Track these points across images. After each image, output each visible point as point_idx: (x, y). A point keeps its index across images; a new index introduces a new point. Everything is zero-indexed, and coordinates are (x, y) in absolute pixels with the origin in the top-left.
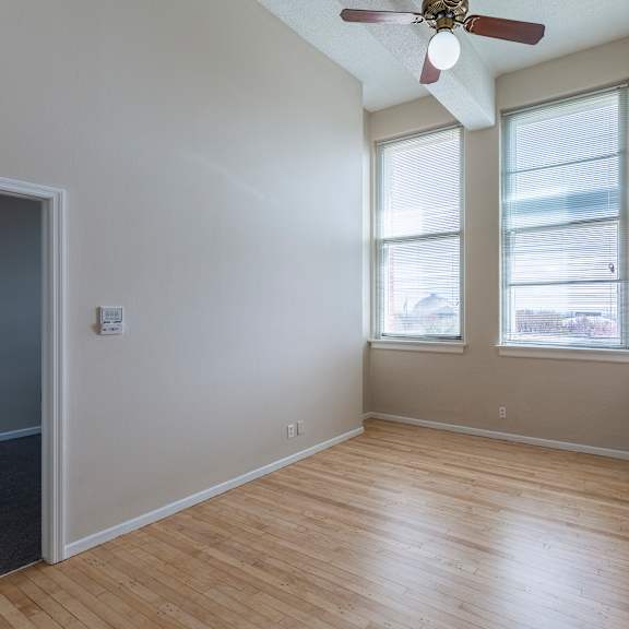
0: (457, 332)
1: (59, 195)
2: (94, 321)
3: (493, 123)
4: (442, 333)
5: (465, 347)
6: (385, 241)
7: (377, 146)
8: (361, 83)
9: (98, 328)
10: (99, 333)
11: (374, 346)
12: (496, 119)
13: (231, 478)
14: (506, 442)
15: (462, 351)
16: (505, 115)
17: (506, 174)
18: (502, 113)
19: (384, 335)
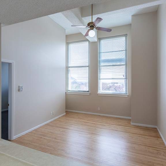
0: (88, 90)
1: (13, 62)
2: (18, 89)
3: (97, 41)
4: (84, 90)
5: (90, 94)
6: (69, 67)
7: (68, 44)
8: (65, 30)
9: (19, 90)
10: (19, 91)
11: (66, 93)
12: (97, 40)
13: (40, 124)
14: (100, 116)
15: (89, 94)
16: (100, 39)
17: (100, 53)
18: (99, 38)
19: (69, 91)
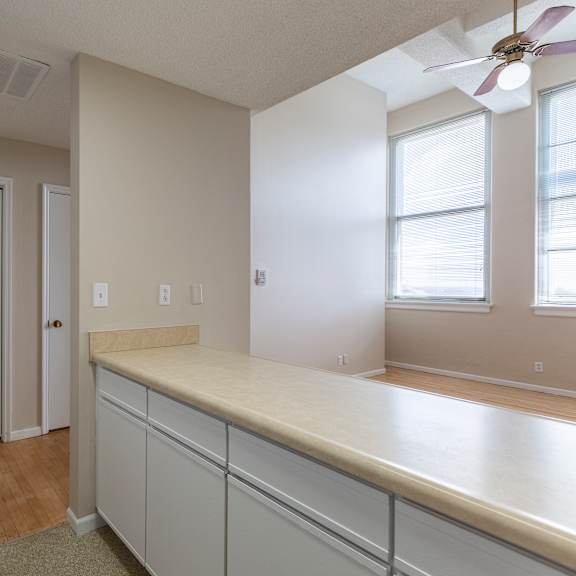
2: (255, 277)
5: (491, 308)
8: (384, 95)
9: (257, 281)
11: (389, 306)
12: (533, 100)
15: (488, 310)
16: (542, 94)
18: (539, 92)
19: (396, 297)
